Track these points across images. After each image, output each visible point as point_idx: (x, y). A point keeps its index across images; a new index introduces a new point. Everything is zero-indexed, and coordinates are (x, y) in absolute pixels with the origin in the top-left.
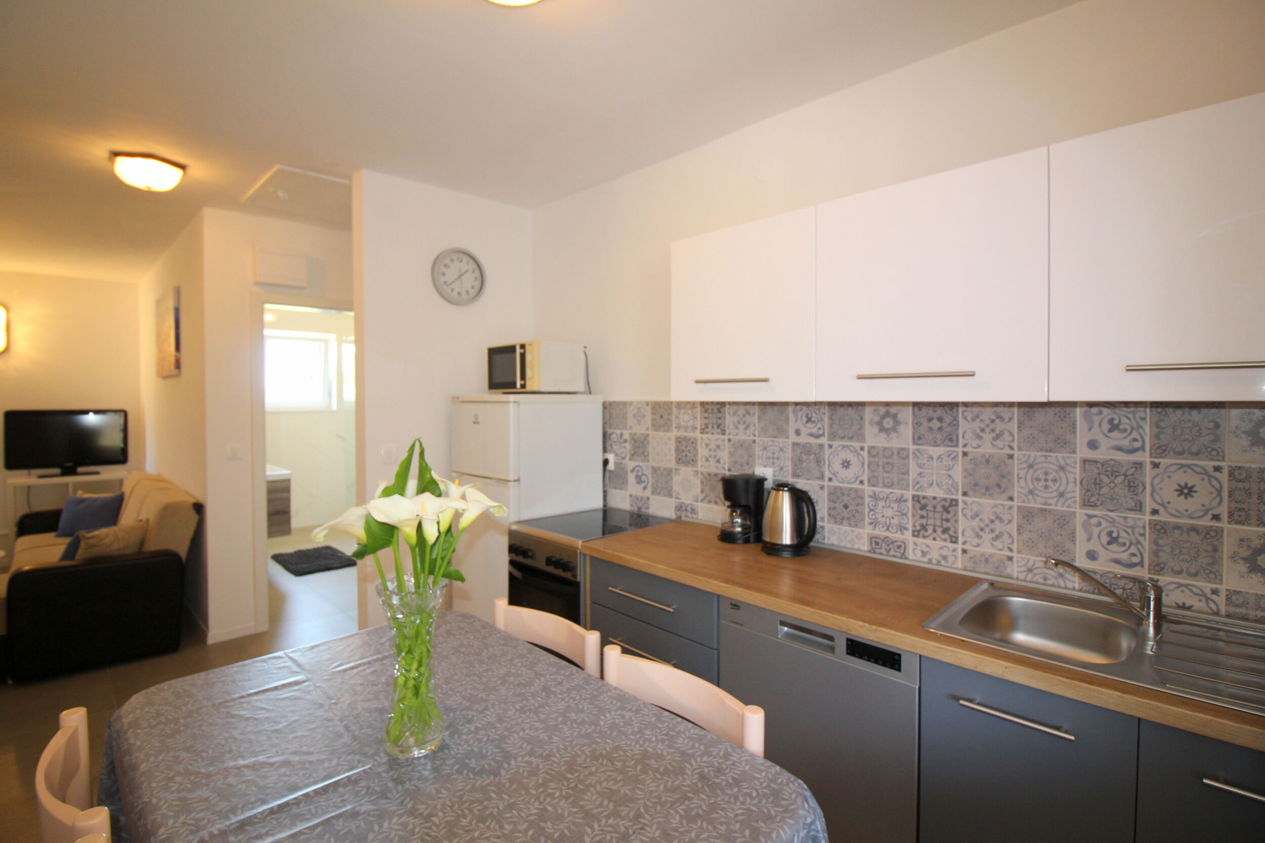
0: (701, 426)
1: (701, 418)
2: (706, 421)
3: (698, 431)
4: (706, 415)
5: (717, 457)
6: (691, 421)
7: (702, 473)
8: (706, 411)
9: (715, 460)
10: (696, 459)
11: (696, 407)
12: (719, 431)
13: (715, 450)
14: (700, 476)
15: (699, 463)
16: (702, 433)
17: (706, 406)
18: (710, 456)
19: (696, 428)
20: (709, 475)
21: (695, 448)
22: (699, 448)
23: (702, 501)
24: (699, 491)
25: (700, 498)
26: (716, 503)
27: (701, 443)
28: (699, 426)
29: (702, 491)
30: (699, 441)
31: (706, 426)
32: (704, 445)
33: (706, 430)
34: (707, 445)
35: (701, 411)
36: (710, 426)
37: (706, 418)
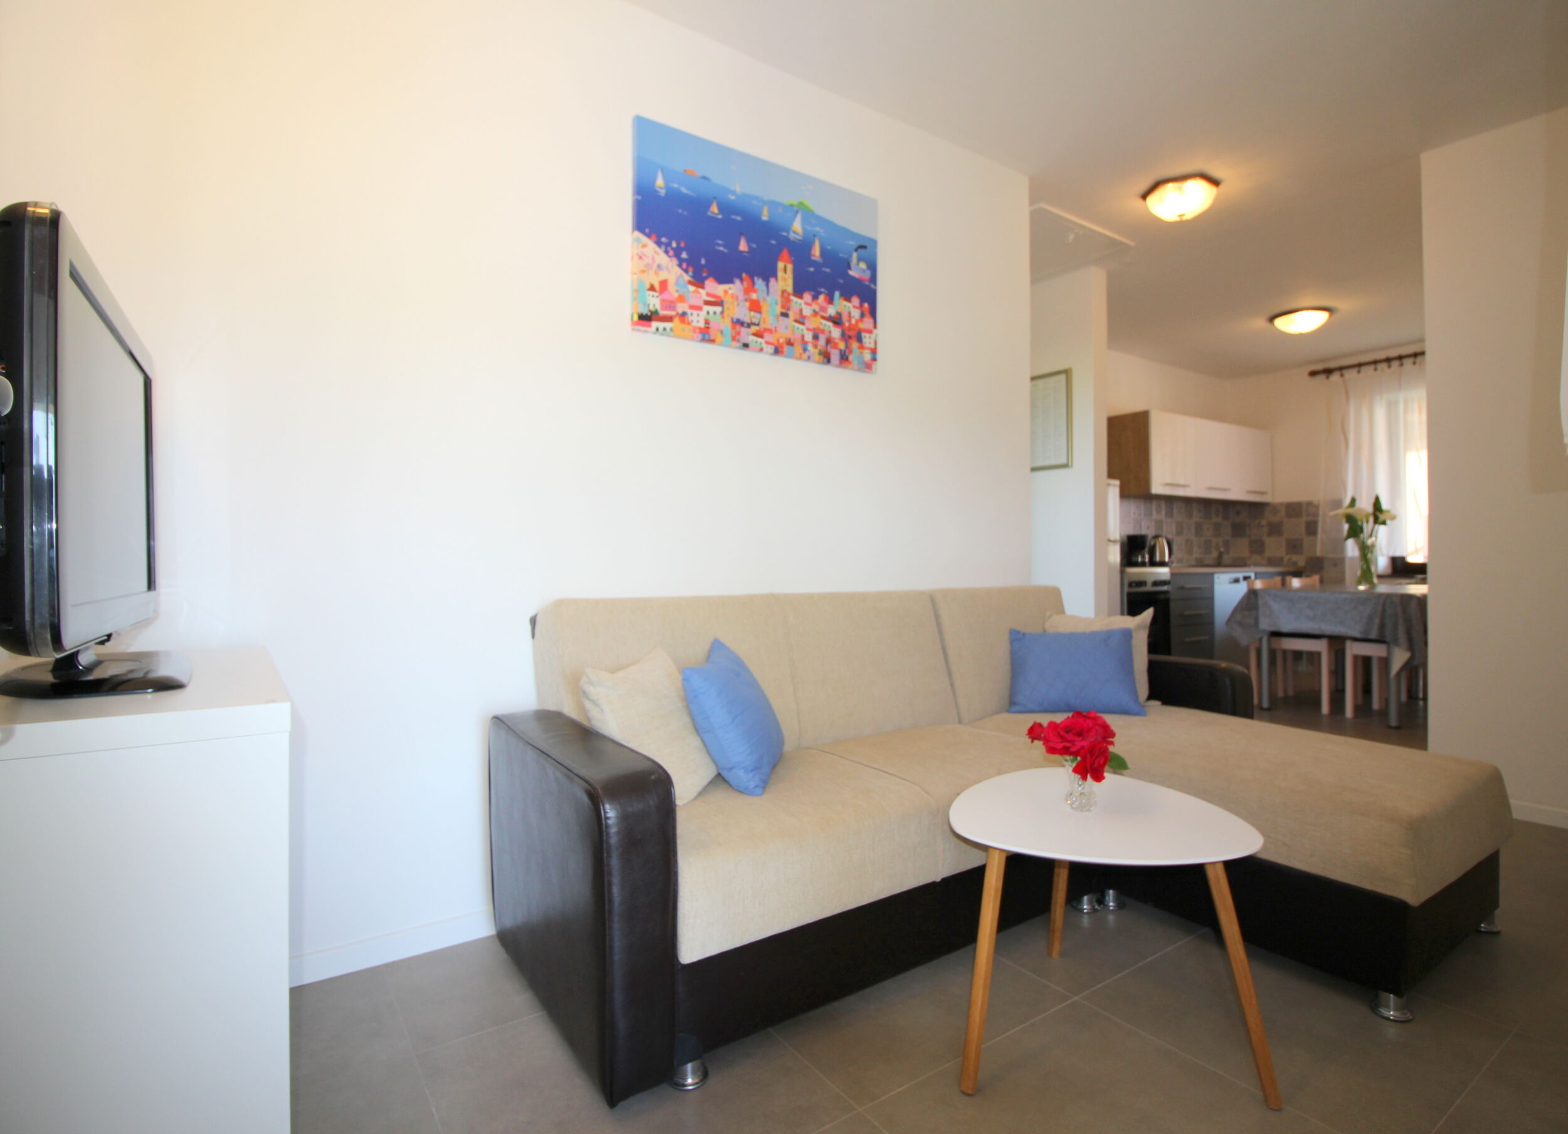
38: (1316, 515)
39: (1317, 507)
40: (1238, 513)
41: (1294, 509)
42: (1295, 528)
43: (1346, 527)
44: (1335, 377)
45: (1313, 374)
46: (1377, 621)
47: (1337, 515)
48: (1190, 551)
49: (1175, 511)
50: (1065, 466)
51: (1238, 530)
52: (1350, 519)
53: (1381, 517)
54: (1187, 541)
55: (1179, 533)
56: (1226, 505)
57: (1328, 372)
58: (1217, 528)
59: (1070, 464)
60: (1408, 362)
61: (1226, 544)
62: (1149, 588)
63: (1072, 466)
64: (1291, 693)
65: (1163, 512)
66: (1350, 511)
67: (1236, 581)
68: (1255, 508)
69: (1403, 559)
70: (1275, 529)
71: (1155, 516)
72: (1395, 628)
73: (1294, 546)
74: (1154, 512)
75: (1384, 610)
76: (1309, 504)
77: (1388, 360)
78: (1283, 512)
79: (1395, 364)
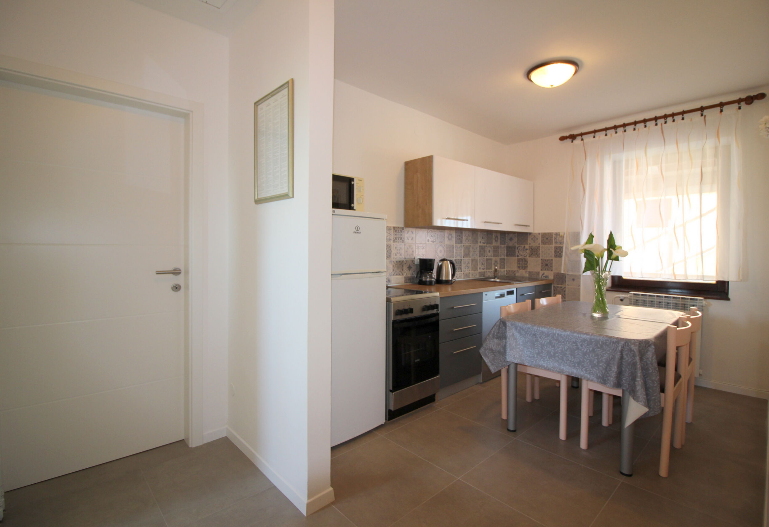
0: (393, 238)
1: (393, 235)
2: (396, 236)
3: (392, 241)
4: (396, 233)
5: (400, 253)
6: (389, 236)
7: (393, 262)
8: (396, 231)
9: (399, 254)
10: (391, 255)
11: (391, 229)
12: (401, 241)
13: (399, 250)
14: (392, 263)
15: (392, 257)
16: (393, 242)
17: (396, 229)
18: (397, 253)
19: (391, 240)
20: (397, 262)
21: (390, 250)
22: (392, 249)
23: (393, 275)
24: (392, 270)
25: (392, 274)
26: (399, 275)
27: (393, 247)
28: (392, 239)
29: (393, 270)
30: (392, 246)
31: (396, 239)
32: (394, 248)
33: (396, 240)
34: (396, 248)
35: (393, 231)
36: (397, 239)
37: (395, 235)
38: (562, 243)
39: (563, 237)
40: (511, 239)
41: (547, 238)
42: (547, 252)
43: (584, 260)
44: (578, 141)
45: (562, 139)
46: (615, 369)
47: (577, 250)
48: (474, 268)
49: (464, 238)
50: (285, 196)
51: (511, 252)
52: (588, 254)
53: (615, 253)
54: (473, 260)
55: (467, 255)
56: (503, 234)
57: (573, 137)
58: (496, 249)
59: (291, 195)
60: (630, 129)
61: (503, 261)
62: (417, 313)
63: (293, 197)
64: (537, 397)
65: (454, 239)
66: (588, 247)
67: (502, 296)
68: (522, 236)
69: (620, 277)
70: (534, 252)
71: (447, 242)
72: (634, 379)
73: (547, 265)
74: (446, 239)
75: (622, 358)
76: (557, 234)
77: (615, 127)
78: (540, 240)
79: (620, 130)
